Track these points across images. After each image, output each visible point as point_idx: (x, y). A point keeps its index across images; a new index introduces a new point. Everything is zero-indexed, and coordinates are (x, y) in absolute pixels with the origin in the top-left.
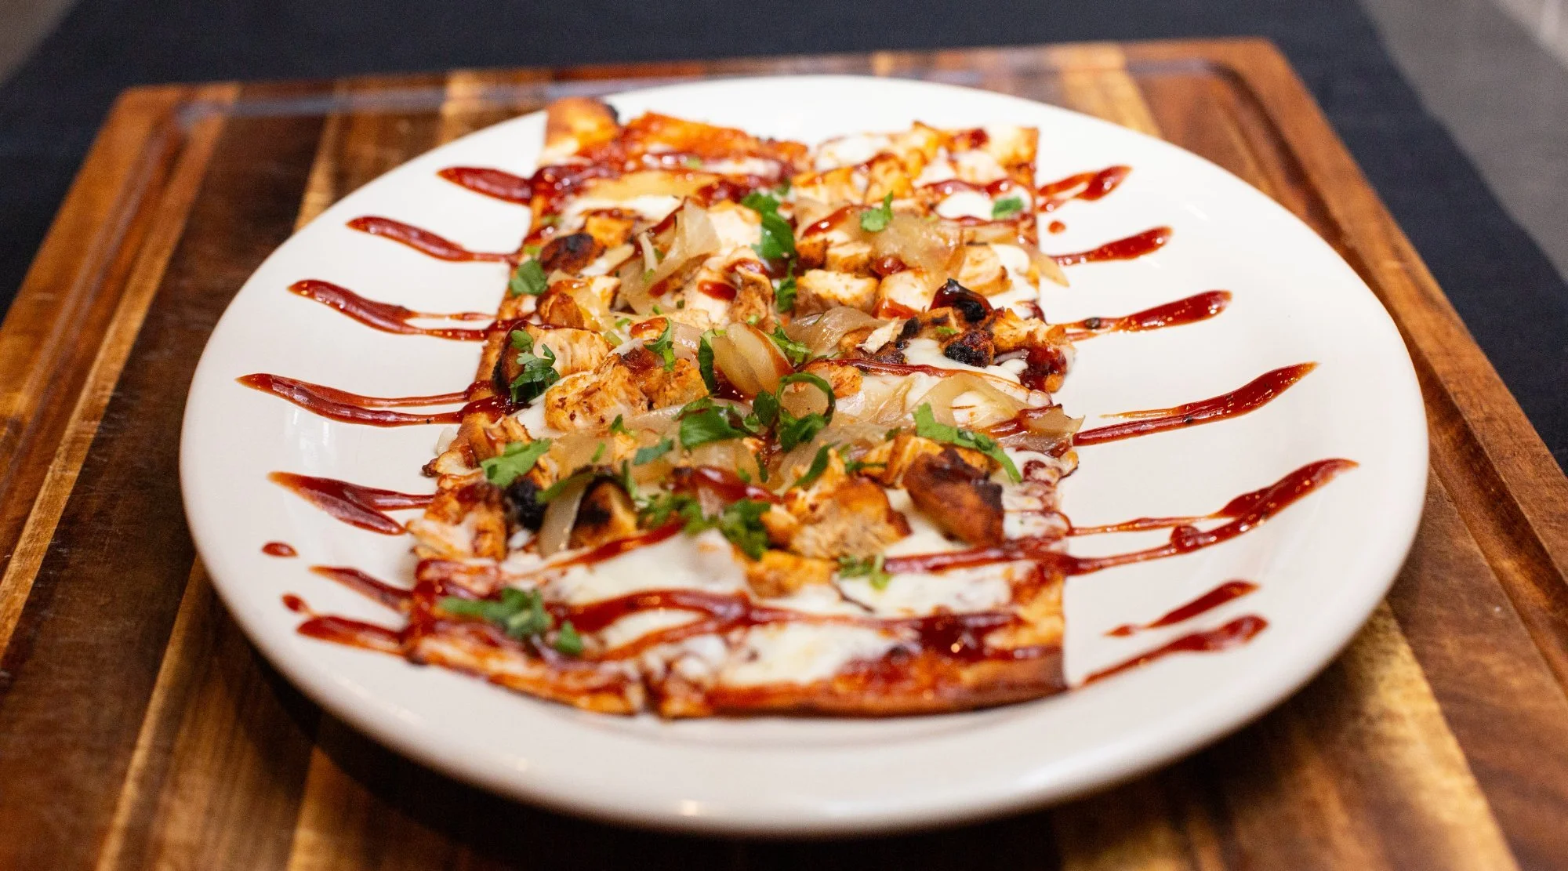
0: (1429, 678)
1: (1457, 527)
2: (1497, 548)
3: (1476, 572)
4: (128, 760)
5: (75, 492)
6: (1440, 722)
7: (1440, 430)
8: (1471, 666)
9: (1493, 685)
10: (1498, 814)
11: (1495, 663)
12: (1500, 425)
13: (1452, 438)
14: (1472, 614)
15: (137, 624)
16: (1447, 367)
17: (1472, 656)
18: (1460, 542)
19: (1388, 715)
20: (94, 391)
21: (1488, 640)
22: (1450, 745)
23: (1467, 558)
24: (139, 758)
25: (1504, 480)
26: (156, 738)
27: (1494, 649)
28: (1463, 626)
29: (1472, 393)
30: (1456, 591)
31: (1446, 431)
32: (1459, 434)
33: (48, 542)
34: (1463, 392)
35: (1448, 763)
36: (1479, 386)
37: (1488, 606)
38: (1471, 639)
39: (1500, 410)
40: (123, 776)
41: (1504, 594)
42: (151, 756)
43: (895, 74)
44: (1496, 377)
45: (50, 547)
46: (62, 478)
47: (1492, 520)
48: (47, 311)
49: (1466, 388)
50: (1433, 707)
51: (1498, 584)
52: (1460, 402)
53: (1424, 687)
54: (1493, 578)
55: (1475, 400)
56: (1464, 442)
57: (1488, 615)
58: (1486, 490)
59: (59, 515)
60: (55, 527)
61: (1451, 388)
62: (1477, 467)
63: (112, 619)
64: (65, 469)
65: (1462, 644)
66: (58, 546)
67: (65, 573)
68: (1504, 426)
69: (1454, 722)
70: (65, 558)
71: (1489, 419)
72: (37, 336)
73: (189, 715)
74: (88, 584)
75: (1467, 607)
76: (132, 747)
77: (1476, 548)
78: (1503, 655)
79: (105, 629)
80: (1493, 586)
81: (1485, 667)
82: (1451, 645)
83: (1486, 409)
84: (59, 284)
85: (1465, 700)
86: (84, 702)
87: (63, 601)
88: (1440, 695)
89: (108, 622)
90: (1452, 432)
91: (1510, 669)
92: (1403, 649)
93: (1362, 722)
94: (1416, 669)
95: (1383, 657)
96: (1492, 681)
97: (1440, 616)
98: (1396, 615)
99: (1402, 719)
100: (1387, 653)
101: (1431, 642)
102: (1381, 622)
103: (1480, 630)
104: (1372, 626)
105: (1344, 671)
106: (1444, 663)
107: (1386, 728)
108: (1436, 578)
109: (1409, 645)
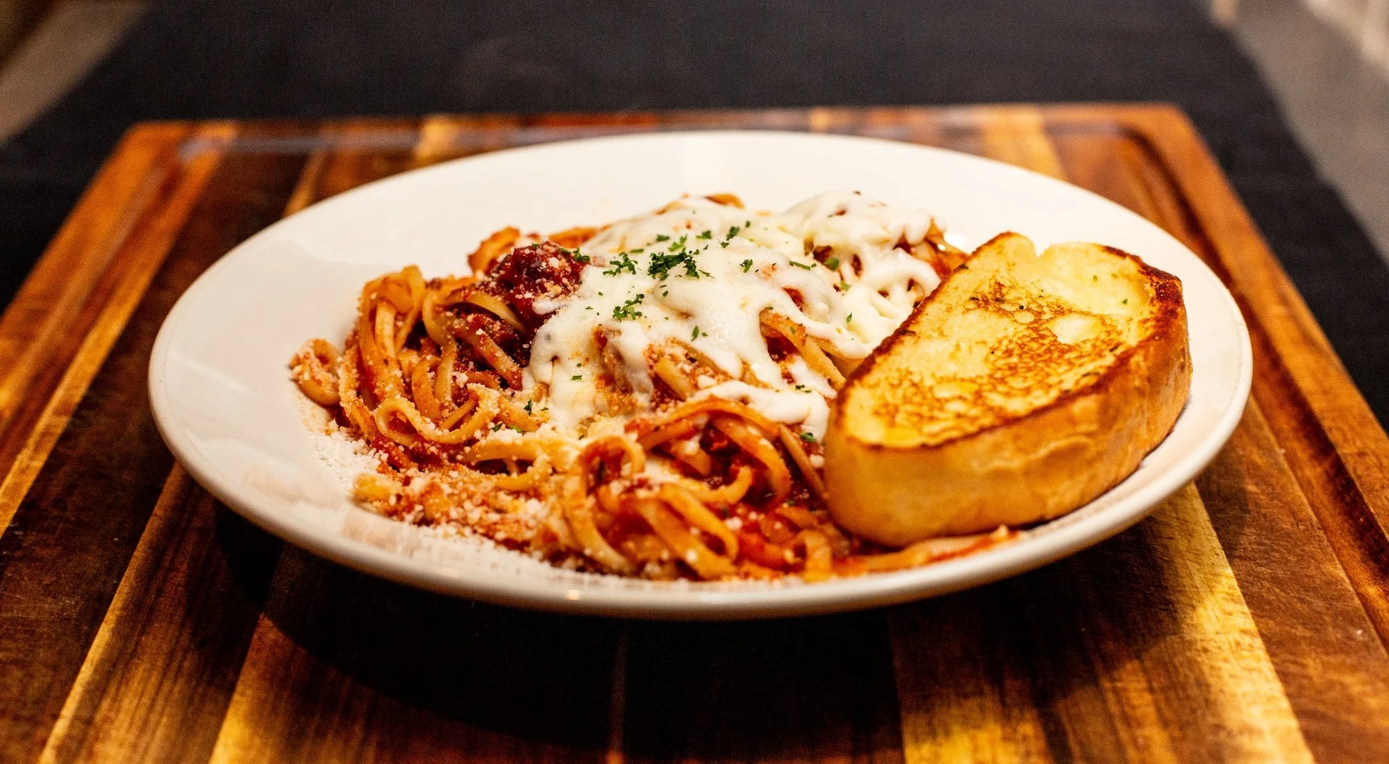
0: (1289, 696)
1: (1325, 554)
2: (1363, 575)
3: (1342, 596)
4: (50, 729)
5: (37, 481)
6: (1298, 738)
7: (1316, 463)
8: (1331, 685)
9: (1350, 703)
11: (1354, 683)
12: (1371, 460)
13: (1327, 472)
14: (1334, 635)
15: (77, 602)
16: (1323, 405)
17: (1333, 676)
18: (1328, 568)
19: (1249, 730)
20: (68, 389)
21: (1348, 661)
23: (1332, 583)
24: (60, 727)
25: (1372, 510)
26: (79, 709)
27: (1354, 669)
28: (1326, 647)
29: (1346, 429)
30: (1320, 613)
31: (1320, 463)
32: (1332, 467)
33: (7, 525)
34: (1339, 429)
36: (1354, 423)
37: (1351, 629)
38: (1332, 659)
39: (1372, 445)
40: (43, 743)
41: (1367, 618)
42: (72, 725)
43: (831, 131)
44: (1370, 416)
45: (8, 529)
46: (28, 467)
47: (1360, 548)
48: (38, 316)
49: (1341, 425)
50: (1293, 723)
51: (1362, 609)
52: (1335, 437)
53: (1285, 704)
54: (1357, 601)
55: (1349, 436)
56: (1337, 474)
57: (1350, 638)
58: (1356, 520)
59: (20, 501)
60: (15, 511)
61: (1326, 424)
62: (1348, 499)
63: (54, 597)
64: (32, 459)
65: (1323, 664)
66: (16, 529)
67: (18, 554)
68: (1374, 460)
69: (1310, 737)
70: (20, 540)
71: (1361, 454)
72: (25, 338)
73: (112, 690)
74: (38, 564)
75: (1330, 629)
76: (56, 717)
77: (1342, 574)
78: (1362, 676)
79: (46, 606)
80: (1356, 609)
81: (1344, 687)
82: (1313, 666)
83: (1359, 444)
84: (52, 295)
85: (1322, 717)
86: (18, 673)
87: (11, 579)
88: (1299, 713)
89: (50, 600)
90: (1326, 465)
91: (1368, 689)
92: (1267, 666)
93: (1222, 735)
94: (1276, 687)
95: (1245, 674)
96: (1350, 699)
97: (1304, 638)
98: (1262, 635)
99: (1260, 733)
100: (1251, 670)
101: (1295, 662)
102: (1246, 640)
103: (1342, 651)
104: (1238, 644)
105: (1208, 686)
106: (1305, 682)
107: (1245, 741)
108: (1301, 600)
109: (1273, 663)
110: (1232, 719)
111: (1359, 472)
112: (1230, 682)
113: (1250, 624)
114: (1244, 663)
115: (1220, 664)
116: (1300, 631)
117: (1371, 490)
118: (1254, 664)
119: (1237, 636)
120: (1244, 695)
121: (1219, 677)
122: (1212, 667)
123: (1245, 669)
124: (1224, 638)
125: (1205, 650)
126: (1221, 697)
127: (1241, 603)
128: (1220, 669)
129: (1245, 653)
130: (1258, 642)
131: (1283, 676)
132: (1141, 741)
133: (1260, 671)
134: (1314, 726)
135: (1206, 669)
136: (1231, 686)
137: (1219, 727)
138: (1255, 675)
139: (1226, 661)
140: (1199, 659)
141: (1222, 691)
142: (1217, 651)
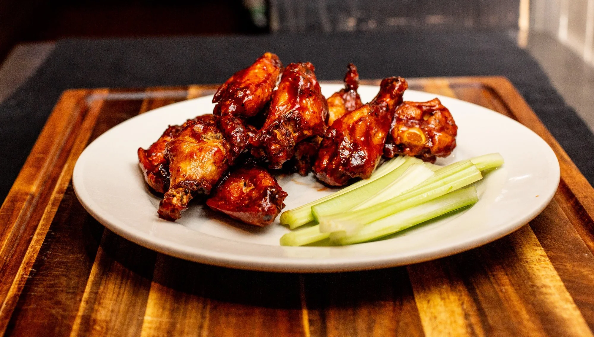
0: (560, 275)
1: (572, 229)
2: (588, 239)
3: (579, 243)
6: (564, 288)
7: (567, 202)
8: (576, 272)
9: (583, 277)
10: (584, 315)
11: (585, 271)
12: (589, 199)
13: (572, 205)
14: (577, 256)
16: (570, 181)
17: (577, 269)
18: (573, 234)
19: (545, 286)
21: (582, 264)
22: (567, 295)
23: (576, 239)
24: (86, 295)
25: (590, 216)
27: (585, 267)
28: (573, 260)
29: (579, 189)
30: (571, 249)
31: (569, 202)
32: (574, 203)
34: (576, 189)
35: (567, 300)
36: (582, 187)
37: (583, 254)
38: (576, 263)
39: (589, 194)
41: (589, 251)
44: (589, 184)
46: (51, 211)
47: (586, 230)
49: (577, 187)
50: (562, 284)
51: (587, 247)
52: (575, 192)
53: (558, 278)
54: (585, 245)
55: (580, 191)
56: (576, 205)
57: (582, 256)
58: (584, 220)
59: (50, 223)
61: (571, 187)
62: (581, 213)
65: (573, 265)
68: (591, 199)
69: (568, 288)
70: (54, 236)
71: (585, 197)
75: (575, 254)
76: (83, 292)
77: (579, 237)
78: (588, 269)
79: (71, 257)
80: (585, 248)
81: (581, 272)
82: (569, 266)
83: (584, 194)
85: (573, 282)
88: (564, 280)
90: (572, 202)
91: (590, 273)
92: (551, 266)
93: (535, 288)
94: (555, 273)
95: (543, 269)
96: (584, 276)
97: (565, 257)
98: (548, 256)
99: (550, 287)
100: (545, 268)
101: (562, 265)
102: (543, 258)
103: (580, 261)
104: (539, 259)
105: (529, 273)
106: (566, 271)
107: (544, 290)
108: (564, 245)
109: (553, 265)
110: (538, 283)
111: (585, 203)
112: (537, 271)
113: (544, 253)
114: (542, 265)
115: (533, 266)
116: (563, 255)
117: (590, 209)
118: (546, 266)
119: (539, 257)
120: (543, 275)
121: (533, 270)
122: (530, 267)
123: (543, 267)
124: (534, 258)
125: (527, 262)
126: (534, 276)
127: (540, 247)
128: (533, 267)
129: (542, 262)
130: (547, 259)
131: (557, 269)
132: (504, 290)
133: (548, 268)
134: (570, 285)
135: (528, 268)
136: (537, 273)
137: (533, 286)
138: (546, 269)
139: (535, 265)
140: (525, 265)
141: (534, 274)
142: (532, 262)
